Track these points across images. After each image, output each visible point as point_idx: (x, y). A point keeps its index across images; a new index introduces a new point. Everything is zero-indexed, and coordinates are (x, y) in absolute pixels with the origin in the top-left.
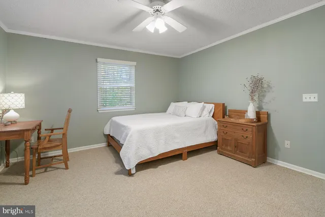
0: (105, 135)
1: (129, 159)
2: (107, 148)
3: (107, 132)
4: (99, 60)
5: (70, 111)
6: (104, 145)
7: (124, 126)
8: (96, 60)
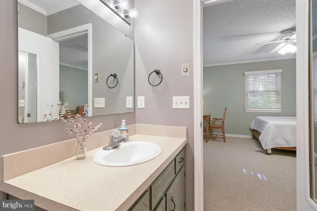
0: (250, 129)
1: (266, 142)
2: (253, 140)
3: (252, 128)
4: (245, 73)
5: (226, 109)
6: (250, 137)
7: (263, 122)
8: (244, 73)
